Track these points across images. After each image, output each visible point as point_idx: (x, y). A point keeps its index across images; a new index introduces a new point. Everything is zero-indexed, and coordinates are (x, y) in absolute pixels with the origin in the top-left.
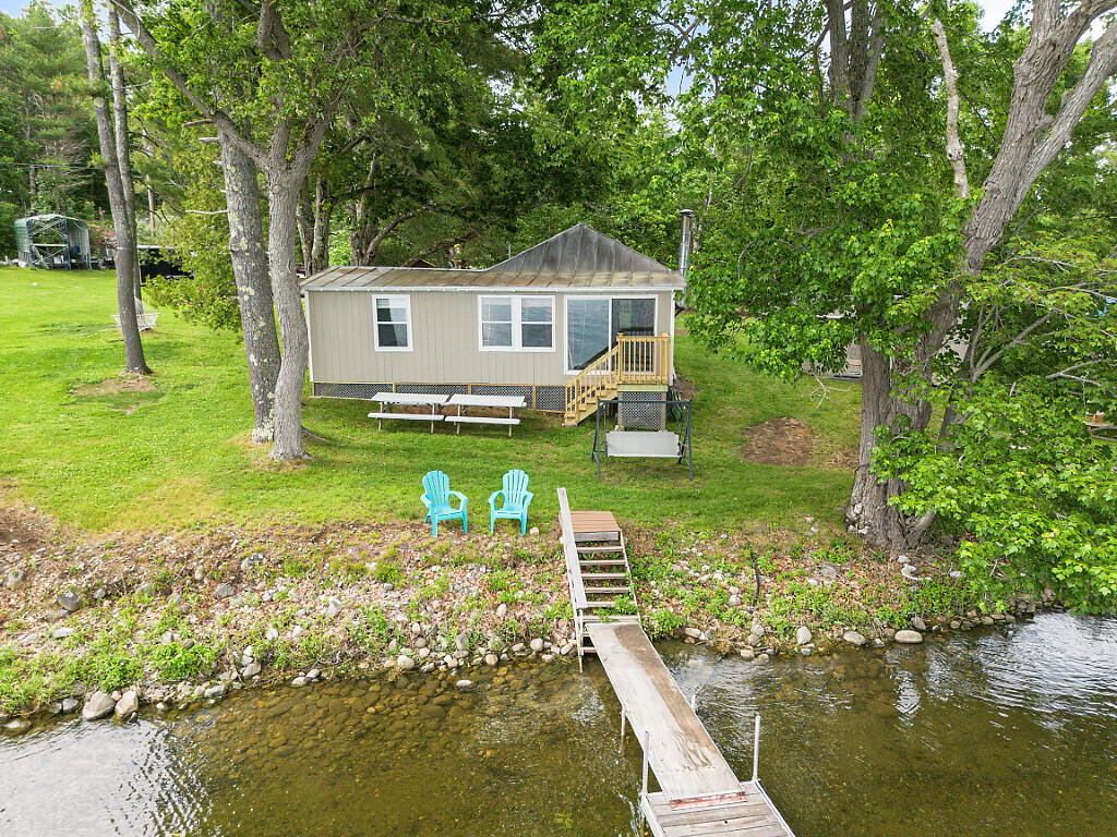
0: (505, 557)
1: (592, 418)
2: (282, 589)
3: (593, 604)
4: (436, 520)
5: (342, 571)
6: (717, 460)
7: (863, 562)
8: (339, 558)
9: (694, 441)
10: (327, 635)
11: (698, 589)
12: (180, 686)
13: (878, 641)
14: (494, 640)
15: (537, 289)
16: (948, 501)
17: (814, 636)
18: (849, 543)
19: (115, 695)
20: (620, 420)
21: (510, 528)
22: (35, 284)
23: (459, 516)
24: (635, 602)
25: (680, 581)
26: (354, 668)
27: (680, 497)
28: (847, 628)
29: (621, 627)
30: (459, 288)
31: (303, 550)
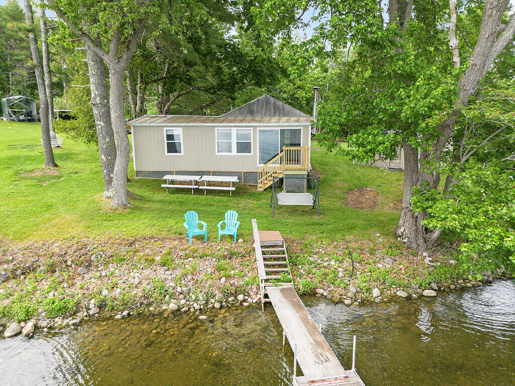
0: (225, 253)
1: (270, 187)
2: (112, 270)
3: (269, 277)
4: (191, 235)
5: (143, 261)
6: (332, 207)
7: (405, 256)
8: (141, 254)
9: (321, 199)
10: (133, 293)
11: (322, 269)
12: (56, 320)
13: (414, 295)
14: (219, 296)
15: (244, 125)
16: (454, 222)
17: (382, 293)
18: (398, 247)
19: (22, 324)
20: (284, 188)
21: (228, 239)
22: (10, 128)
23: (203, 233)
24: (291, 276)
25: (313, 265)
26: (147, 310)
27: (313, 224)
28: (398, 289)
29: (283, 289)
30: (206, 124)
31: (123, 250)
